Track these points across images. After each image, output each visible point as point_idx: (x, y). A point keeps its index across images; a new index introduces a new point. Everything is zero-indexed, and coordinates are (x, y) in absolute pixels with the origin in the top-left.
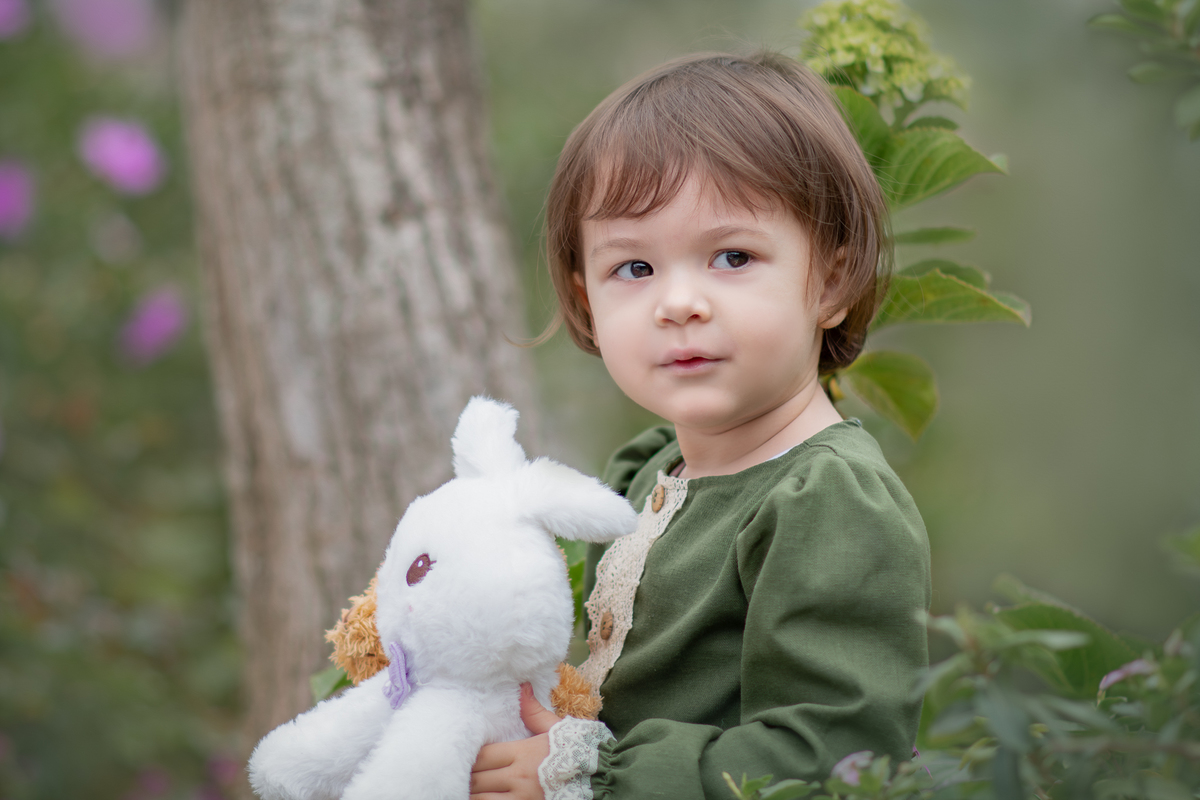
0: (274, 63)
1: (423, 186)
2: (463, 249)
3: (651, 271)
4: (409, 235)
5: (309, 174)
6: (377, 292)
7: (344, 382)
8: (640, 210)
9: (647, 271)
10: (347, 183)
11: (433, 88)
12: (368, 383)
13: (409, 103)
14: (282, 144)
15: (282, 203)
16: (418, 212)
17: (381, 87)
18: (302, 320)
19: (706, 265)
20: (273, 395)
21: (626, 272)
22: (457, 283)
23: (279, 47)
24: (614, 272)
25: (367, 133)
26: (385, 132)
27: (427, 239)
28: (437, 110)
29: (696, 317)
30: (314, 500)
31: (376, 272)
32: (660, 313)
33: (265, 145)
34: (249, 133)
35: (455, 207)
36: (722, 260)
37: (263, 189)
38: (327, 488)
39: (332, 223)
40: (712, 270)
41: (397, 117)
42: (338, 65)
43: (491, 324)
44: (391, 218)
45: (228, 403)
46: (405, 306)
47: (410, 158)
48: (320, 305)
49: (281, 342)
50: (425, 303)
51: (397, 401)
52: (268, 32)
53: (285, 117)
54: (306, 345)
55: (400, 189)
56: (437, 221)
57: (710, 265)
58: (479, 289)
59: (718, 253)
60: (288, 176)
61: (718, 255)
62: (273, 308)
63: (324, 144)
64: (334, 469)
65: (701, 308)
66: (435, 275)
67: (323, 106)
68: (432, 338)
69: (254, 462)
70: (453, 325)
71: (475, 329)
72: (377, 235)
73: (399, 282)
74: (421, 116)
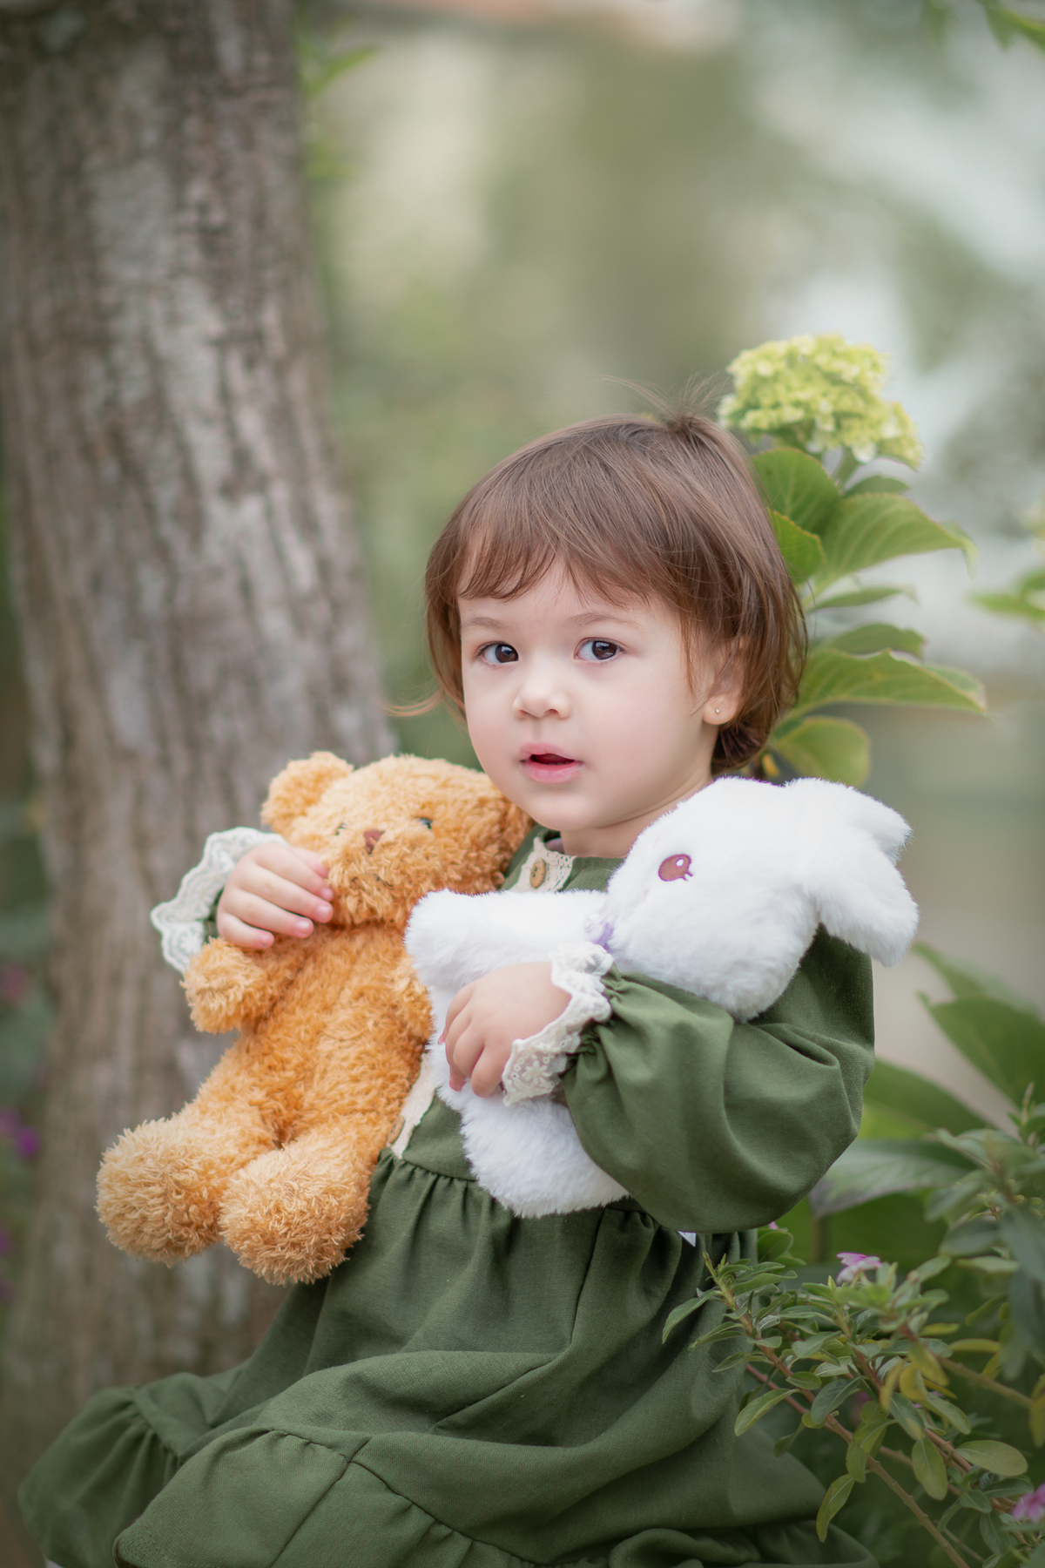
0: (103, 315)
1: (265, 456)
2: (308, 525)
3: (516, 658)
4: (251, 509)
5: (140, 439)
6: (216, 573)
7: (178, 669)
8: (507, 592)
9: (513, 655)
10: (184, 451)
11: (277, 345)
12: (204, 672)
13: (250, 363)
14: (111, 403)
15: (110, 469)
16: (261, 485)
17: (221, 345)
18: (132, 598)
19: (572, 654)
20: (95, 677)
21: (491, 655)
22: (301, 562)
23: (109, 297)
24: (481, 651)
25: (207, 396)
26: (225, 395)
27: (269, 513)
28: (280, 370)
29: (553, 712)
30: (141, 796)
31: (214, 550)
32: (517, 704)
33: (91, 404)
34: (73, 390)
35: (299, 480)
36: (587, 650)
37: (87, 451)
38: (157, 784)
39: (167, 495)
40: (577, 661)
41: (239, 380)
42: (174, 320)
43: (337, 606)
44: (231, 490)
45: (38, 676)
46: (246, 589)
47: (251, 423)
48: (152, 586)
49: (107, 620)
50: (267, 587)
51: (235, 692)
52: (97, 280)
53: (113, 374)
54: (136, 627)
55: (241, 458)
56: (280, 493)
57: (577, 655)
58: (324, 568)
59: (585, 641)
60: (117, 440)
61: (584, 645)
62: (97, 583)
63: (158, 407)
64: (165, 763)
65: (558, 703)
66: (279, 554)
67: (157, 365)
68: (275, 623)
69: (68, 742)
70: (296, 609)
71: (320, 612)
72: (217, 510)
73: (240, 562)
74: (263, 374)
